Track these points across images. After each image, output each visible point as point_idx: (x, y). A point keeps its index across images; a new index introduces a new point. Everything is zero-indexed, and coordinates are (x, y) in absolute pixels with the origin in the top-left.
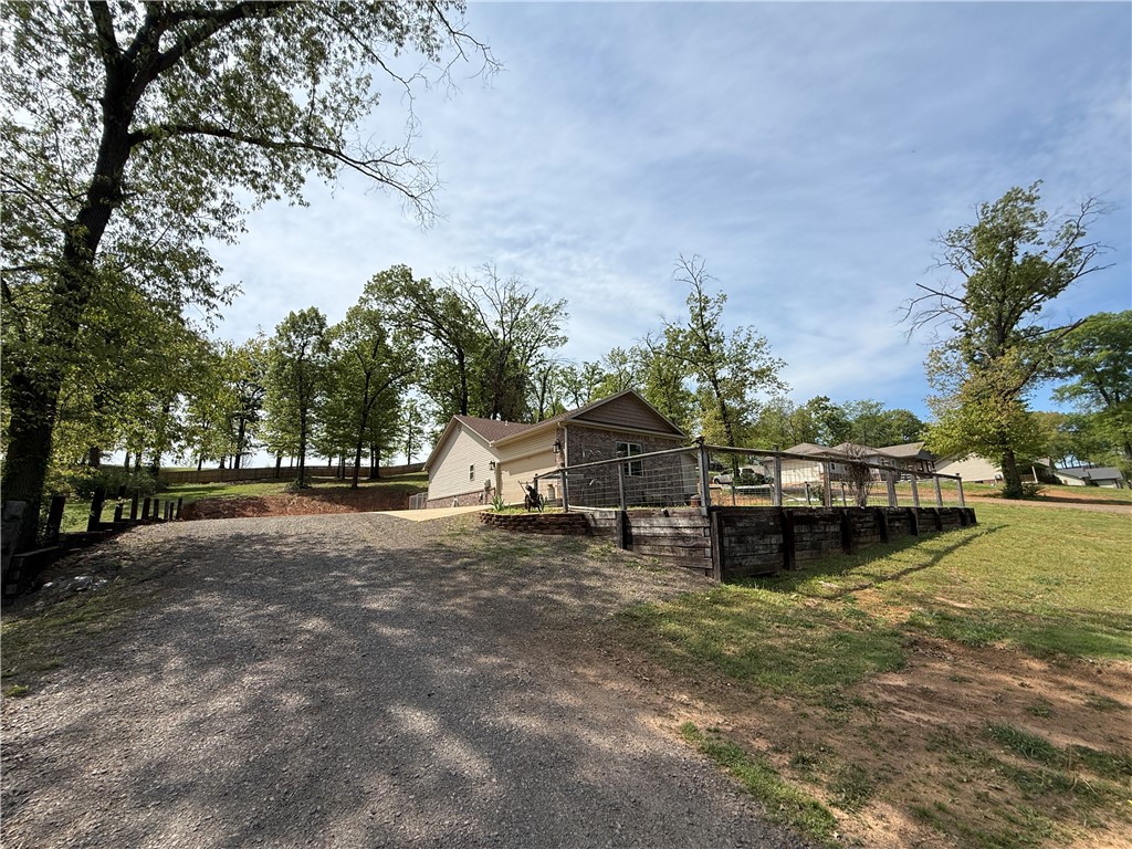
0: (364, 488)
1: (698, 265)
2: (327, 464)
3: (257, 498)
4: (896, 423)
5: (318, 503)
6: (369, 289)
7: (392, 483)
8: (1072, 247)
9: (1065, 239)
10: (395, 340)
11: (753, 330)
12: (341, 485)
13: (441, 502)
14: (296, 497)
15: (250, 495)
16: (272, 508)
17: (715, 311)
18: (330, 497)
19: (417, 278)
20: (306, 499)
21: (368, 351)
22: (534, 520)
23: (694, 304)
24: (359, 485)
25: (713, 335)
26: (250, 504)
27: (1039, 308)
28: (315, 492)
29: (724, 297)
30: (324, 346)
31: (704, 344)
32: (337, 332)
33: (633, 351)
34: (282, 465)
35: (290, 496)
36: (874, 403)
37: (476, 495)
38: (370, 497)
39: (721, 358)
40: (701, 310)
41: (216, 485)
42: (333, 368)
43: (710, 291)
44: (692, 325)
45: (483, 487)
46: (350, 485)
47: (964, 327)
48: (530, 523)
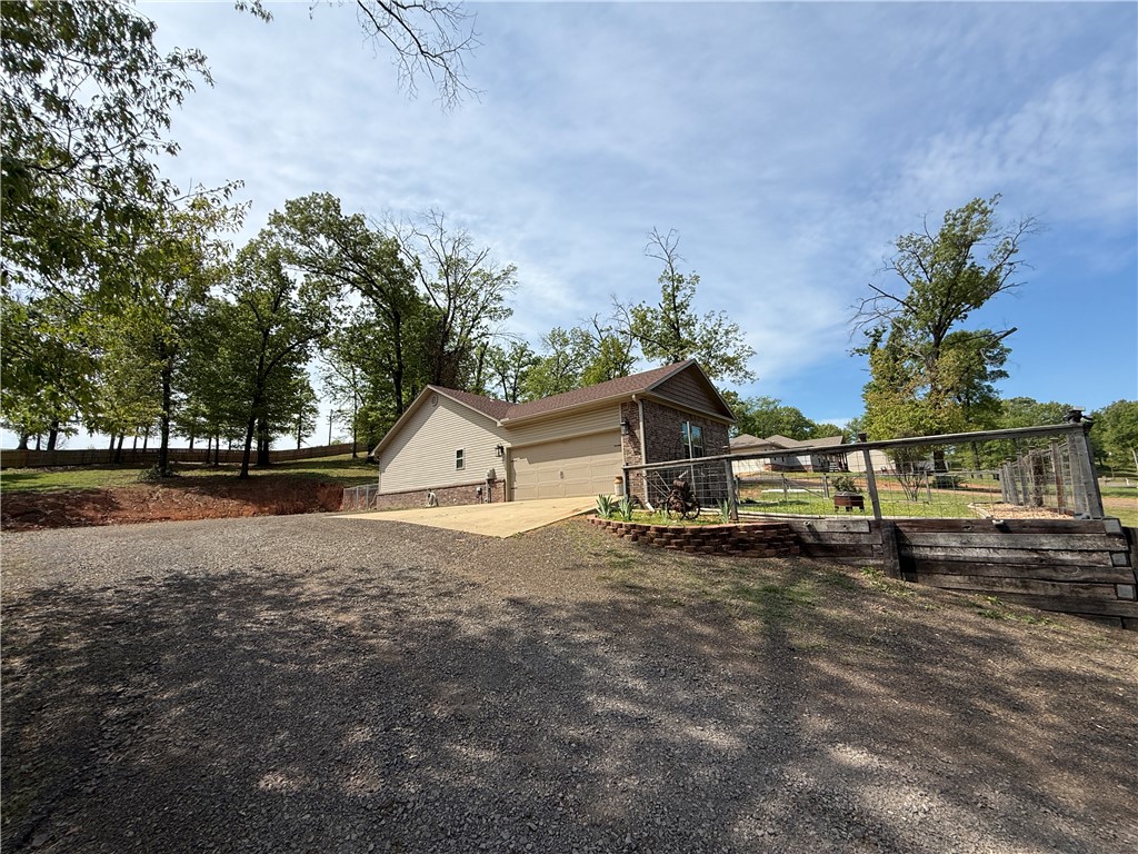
0: (256, 476)
1: (672, 241)
2: (188, 447)
3: (98, 492)
4: (786, 419)
5: (195, 498)
6: (277, 220)
7: (292, 471)
8: (1007, 261)
9: (1001, 254)
10: (302, 293)
11: (724, 315)
12: (219, 473)
13: (406, 498)
14: (160, 491)
15: (86, 487)
16: (125, 504)
17: (688, 292)
18: (210, 487)
19: (347, 212)
20: (175, 492)
21: (263, 305)
22: (730, 535)
23: (666, 282)
24: (251, 473)
25: (683, 317)
26: (88, 500)
27: (966, 316)
28: (187, 484)
29: (697, 278)
30: (199, 294)
31: (674, 327)
32: (220, 275)
33: (574, 332)
34: (123, 447)
35: (149, 487)
36: (771, 400)
37: (470, 489)
38: (269, 489)
39: (691, 344)
40: (673, 290)
41: (19, 472)
42: (212, 322)
43: (684, 270)
44: (663, 305)
45: (485, 478)
46: (237, 473)
47: (874, 332)
48: (724, 539)
